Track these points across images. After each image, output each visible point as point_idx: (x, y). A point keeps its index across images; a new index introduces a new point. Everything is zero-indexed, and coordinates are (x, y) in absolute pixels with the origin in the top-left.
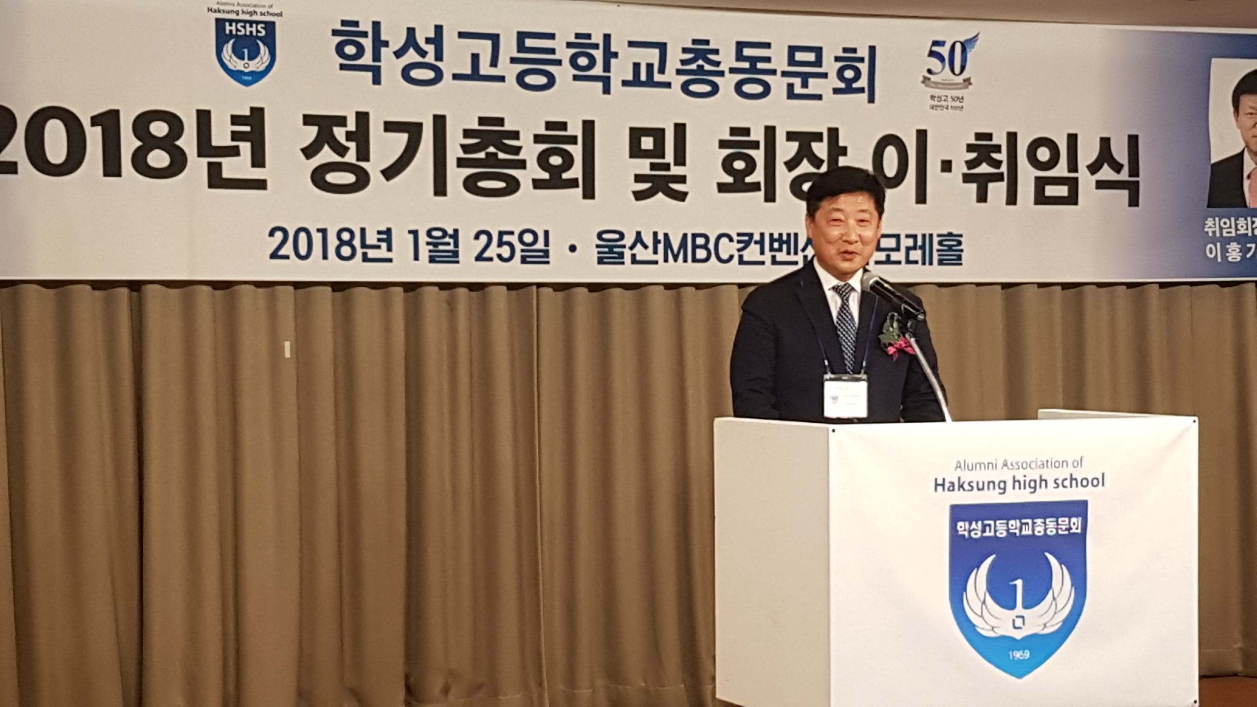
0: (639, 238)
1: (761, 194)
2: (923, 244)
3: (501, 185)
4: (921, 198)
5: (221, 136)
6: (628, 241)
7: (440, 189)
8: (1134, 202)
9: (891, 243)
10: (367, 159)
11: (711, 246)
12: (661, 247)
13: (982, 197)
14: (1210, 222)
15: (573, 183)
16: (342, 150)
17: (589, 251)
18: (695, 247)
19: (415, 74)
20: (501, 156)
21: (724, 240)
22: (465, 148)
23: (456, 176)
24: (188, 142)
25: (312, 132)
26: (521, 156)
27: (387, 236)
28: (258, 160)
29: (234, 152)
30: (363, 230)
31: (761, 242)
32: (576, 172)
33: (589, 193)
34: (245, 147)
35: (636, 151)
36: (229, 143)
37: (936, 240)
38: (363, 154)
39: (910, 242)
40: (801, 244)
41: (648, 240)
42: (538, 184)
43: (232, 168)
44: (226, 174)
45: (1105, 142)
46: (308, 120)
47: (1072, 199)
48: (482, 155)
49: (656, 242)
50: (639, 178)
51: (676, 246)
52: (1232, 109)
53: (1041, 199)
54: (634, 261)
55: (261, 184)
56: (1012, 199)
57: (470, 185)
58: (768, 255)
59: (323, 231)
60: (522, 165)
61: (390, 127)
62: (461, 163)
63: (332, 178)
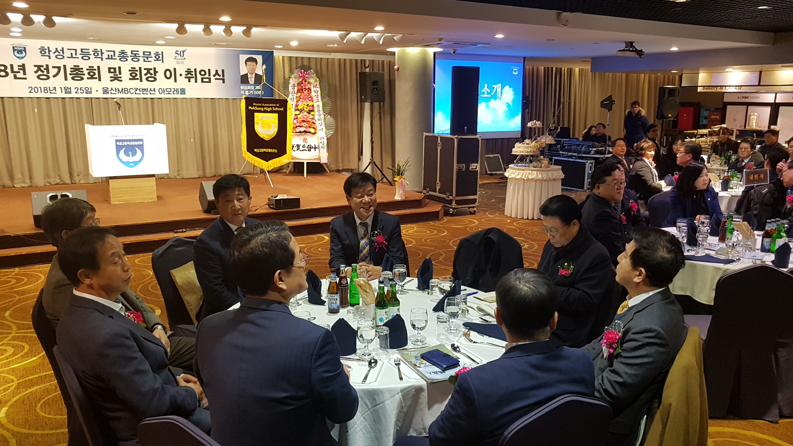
0: (112, 89)
1: (139, 80)
2: (176, 90)
3: (80, 78)
4: (176, 81)
5: (16, 69)
6: (110, 89)
7: (66, 79)
8: (224, 82)
9: (170, 90)
10: (49, 73)
11: (129, 90)
12: (117, 91)
13: (189, 81)
14: (241, 87)
15: (96, 78)
16: (43, 72)
17: (101, 91)
18: (125, 91)
19: (58, 57)
20: (79, 73)
21: (131, 90)
22: (71, 71)
23: (69, 77)
24: (9, 70)
25: (36, 68)
26: (84, 73)
27: (55, 88)
28: (25, 74)
29: (19, 72)
30: (49, 88)
31: (140, 90)
32: (97, 76)
33: (100, 80)
34: (21, 71)
35: (110, 72)
36: (18, 70)
37: (179, 90)
38: (48, 72)
39: (174, 90)
40: (149, 90)
41: (114, 90)
42: (88, 78)
43: (18, 75)
44: (18, 76)
45: (217, 71)
46: (35, 66)
47: (210, 82)
48: (75, 73)
49: (116, 90)
50: (111, 77)
51: (120, 90)
52: (245, 64)
53: (202, 81)
54: (111, 93)
55: (26, 79)
56: (196, 81)
57: (73, 78)
58: (141, 92)
59: (41, 88)
60: (84, 74)
61: (53, 67)
62: (70, 74)
63: (41, 77)
